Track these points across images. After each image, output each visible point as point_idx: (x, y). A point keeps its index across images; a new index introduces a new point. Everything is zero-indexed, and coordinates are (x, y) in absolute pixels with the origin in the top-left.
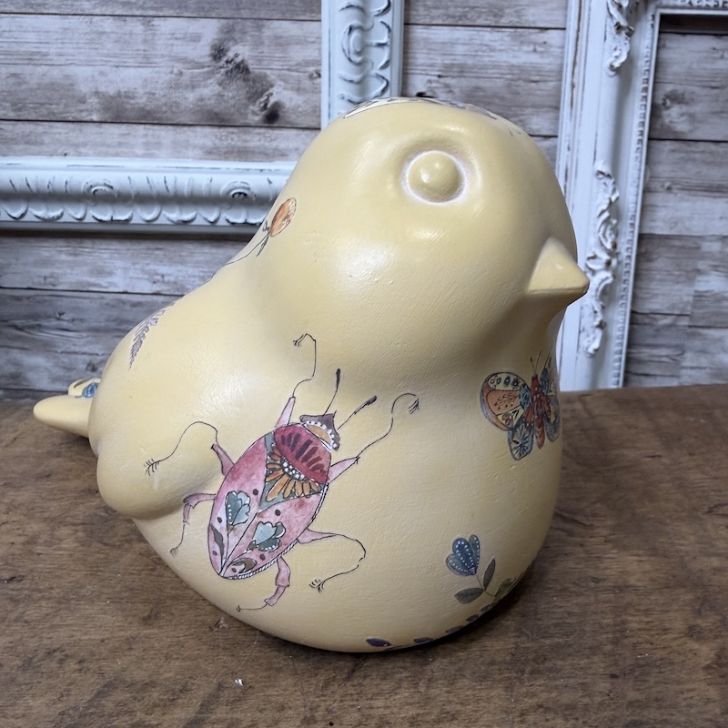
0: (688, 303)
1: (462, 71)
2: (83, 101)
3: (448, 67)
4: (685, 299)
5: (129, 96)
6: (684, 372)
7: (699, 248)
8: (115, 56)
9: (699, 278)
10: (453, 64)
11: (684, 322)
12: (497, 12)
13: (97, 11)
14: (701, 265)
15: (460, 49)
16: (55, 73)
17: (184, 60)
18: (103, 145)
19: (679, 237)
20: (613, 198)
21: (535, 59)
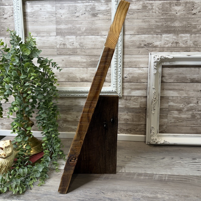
0: (168, 107)
1: (131, 74)
2: (78, 79)
3: (129, 73)
4: (167, 106)
5: (84, 78)
6: (168, 118)
7: (169, 98)
8: (82, 73)
10: (130, 73)
11: (167, 110)
12: (136, 66)
13: (80, 67)
14: (169, 101)
15: (131, 71)
16: (74, 75)
17: (92, 73)
18: (80, 85)
19: (165, 97)
20: (155, 92)
21: (142, 72)
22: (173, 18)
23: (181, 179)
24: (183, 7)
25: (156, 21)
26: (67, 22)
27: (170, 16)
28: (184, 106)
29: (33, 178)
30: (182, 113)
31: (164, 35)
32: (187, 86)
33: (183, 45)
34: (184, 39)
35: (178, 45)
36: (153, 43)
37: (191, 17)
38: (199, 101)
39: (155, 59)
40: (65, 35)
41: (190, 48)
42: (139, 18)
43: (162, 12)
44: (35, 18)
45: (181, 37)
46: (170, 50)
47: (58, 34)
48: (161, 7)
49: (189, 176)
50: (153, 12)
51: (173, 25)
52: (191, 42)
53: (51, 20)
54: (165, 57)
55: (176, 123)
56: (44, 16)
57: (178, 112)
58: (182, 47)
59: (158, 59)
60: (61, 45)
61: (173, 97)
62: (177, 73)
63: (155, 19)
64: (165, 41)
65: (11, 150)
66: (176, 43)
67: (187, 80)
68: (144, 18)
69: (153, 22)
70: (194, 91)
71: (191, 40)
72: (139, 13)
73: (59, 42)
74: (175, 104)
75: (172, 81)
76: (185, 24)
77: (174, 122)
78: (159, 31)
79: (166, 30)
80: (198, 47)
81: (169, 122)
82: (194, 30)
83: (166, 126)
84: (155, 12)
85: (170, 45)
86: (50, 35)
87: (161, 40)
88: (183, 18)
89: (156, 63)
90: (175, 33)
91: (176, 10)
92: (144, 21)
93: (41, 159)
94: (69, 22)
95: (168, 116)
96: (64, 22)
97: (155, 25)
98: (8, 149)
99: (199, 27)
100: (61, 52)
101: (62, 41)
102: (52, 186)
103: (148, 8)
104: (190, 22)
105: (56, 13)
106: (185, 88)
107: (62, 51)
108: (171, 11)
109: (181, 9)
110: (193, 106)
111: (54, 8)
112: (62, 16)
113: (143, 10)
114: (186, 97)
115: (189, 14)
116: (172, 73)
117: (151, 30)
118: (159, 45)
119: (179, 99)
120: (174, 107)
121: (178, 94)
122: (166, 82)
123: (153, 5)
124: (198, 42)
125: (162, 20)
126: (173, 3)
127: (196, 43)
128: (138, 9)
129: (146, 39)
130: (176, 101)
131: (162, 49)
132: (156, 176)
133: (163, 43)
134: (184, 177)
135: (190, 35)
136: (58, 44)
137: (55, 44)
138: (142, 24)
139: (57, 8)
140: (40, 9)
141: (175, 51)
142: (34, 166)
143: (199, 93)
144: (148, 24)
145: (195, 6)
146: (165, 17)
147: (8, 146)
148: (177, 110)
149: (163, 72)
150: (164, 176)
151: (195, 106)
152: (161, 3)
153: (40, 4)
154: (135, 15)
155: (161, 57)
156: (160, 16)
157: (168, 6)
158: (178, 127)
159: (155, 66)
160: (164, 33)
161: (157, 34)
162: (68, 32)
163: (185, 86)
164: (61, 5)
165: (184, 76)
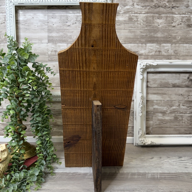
4: (152, 109)
6: (153, 120)
7: (153, 102)
9: (154, 106)
14: (154, 104)
19: (150, 100)
20: (142, 95)
22: (156, 30)
23: (172, 177)
24: (164, 20)
25: (141, 32)
26: (58, 31)
27: (153, 28)
28: (167, 108)
29: (29, 182)
30: (165, 115)
31: (148, 45)
32: (169, 90)
33: (165, 53)
34: (166, 48)
35: (160, 53)
36: (139, 51)
37: (171, 29)
38: (180, 104)
39: (141, 65)
40: (57, 43)
41: (171, 56)
42: (125, 29)
43: (146, 24)
44: (27, 26)
45: (164, 46)
46: (154, 58)
47: (49, 41)
48: (145, 20)
49: (178, 173)
50: (138, 24)
51: (156, 36)
52: (172, 51)
53: (43, 28)
54: (150, 64)
55: (161, 124)
56: (36, 24)
57: (162, 114)
58: (164, 55)
59: (144, 66)
60: (53, 52)
61: (157, 100)
62: (160, 79)
63: (140, 30)
64: (149, 50)
65: (7, 154)
66: (159, 52)
67: (170, 85)
68: (130, 29)
69: (138, 32)
70: (176, 94)
71: (172, 49)
72: (126, 24)
73: (51, 49)
74: (159, 107)
75: (156, 86)
76: (166, 35)
77: (158, 123)
78: (144, 40)
79: (150, 39)
80: (178, 56)
81: (154, 124)
82: (174, 41)
83: (152, 128)
84: (140, 24)
85: (153, 53)
86: (42, 42)
87: (145, 49)
88: (165, 30)
89: (142, 69)
90: (158, 42)
91: (158, 23)
92: (130, 31)
93: (35, 163)
94: (60, 30)
95: (154, 118)
96: (56, 30)
97: (139, 35)
98: (4, 153)
99: (178, 38)
100: (52, 58)
101: (53, 48)
102: (49, 190)
103: (134, 20)
104: (171, 34)
105: (48, 21)
106: (167, 92)
107: (54, 57)
108: (154, 23)
109: (163, 22)
110: (175, 109)
111: (46, 17)
112: (53, 25)
113: (129, 22)
114: (169, 101)
115: (169, 26)
116: (156, 78)
117: (136, 40)
118: (144, 54)
119: (163, 102)
120: (158, 110)
121: (162, 97)
122: (151, 87)
123: (138, 17)
124: (178, 51)
125: (146, 31)
126: (155, 16)
127: (176, 52)
128: (124, 20)
129: (132, 48)
130: (160, 104)
131: (147, 57)
132: (149, 175)
133: (147, 52)
134: (174, 174)
135: (171, 44)
136: (49, 51)
137: (47, 51)
138: (129, 34)
139: (49, 17)
140: (33, 17)
141: (158, 59)
142: (29, 171)
143: (180, 97)
144: (134, 34)
145: (174, 20)
146: (149, 28)
147: (4, 150)
148: (161, 112)
149: (148, 78)
150: (156, 174)
151: (177, 109)
152: (145, 16)
153: (33, 13)
154: (122, 26)
155: (146, 64)
156: (144, 27)
157: (151, 19)
158: (162, 128)
159: (141, 72)
160: (148, 43)
161: (142, 44)
162: (59, 40)
163: (168, 90)
164: (53, 15)
165: (166, 81)
